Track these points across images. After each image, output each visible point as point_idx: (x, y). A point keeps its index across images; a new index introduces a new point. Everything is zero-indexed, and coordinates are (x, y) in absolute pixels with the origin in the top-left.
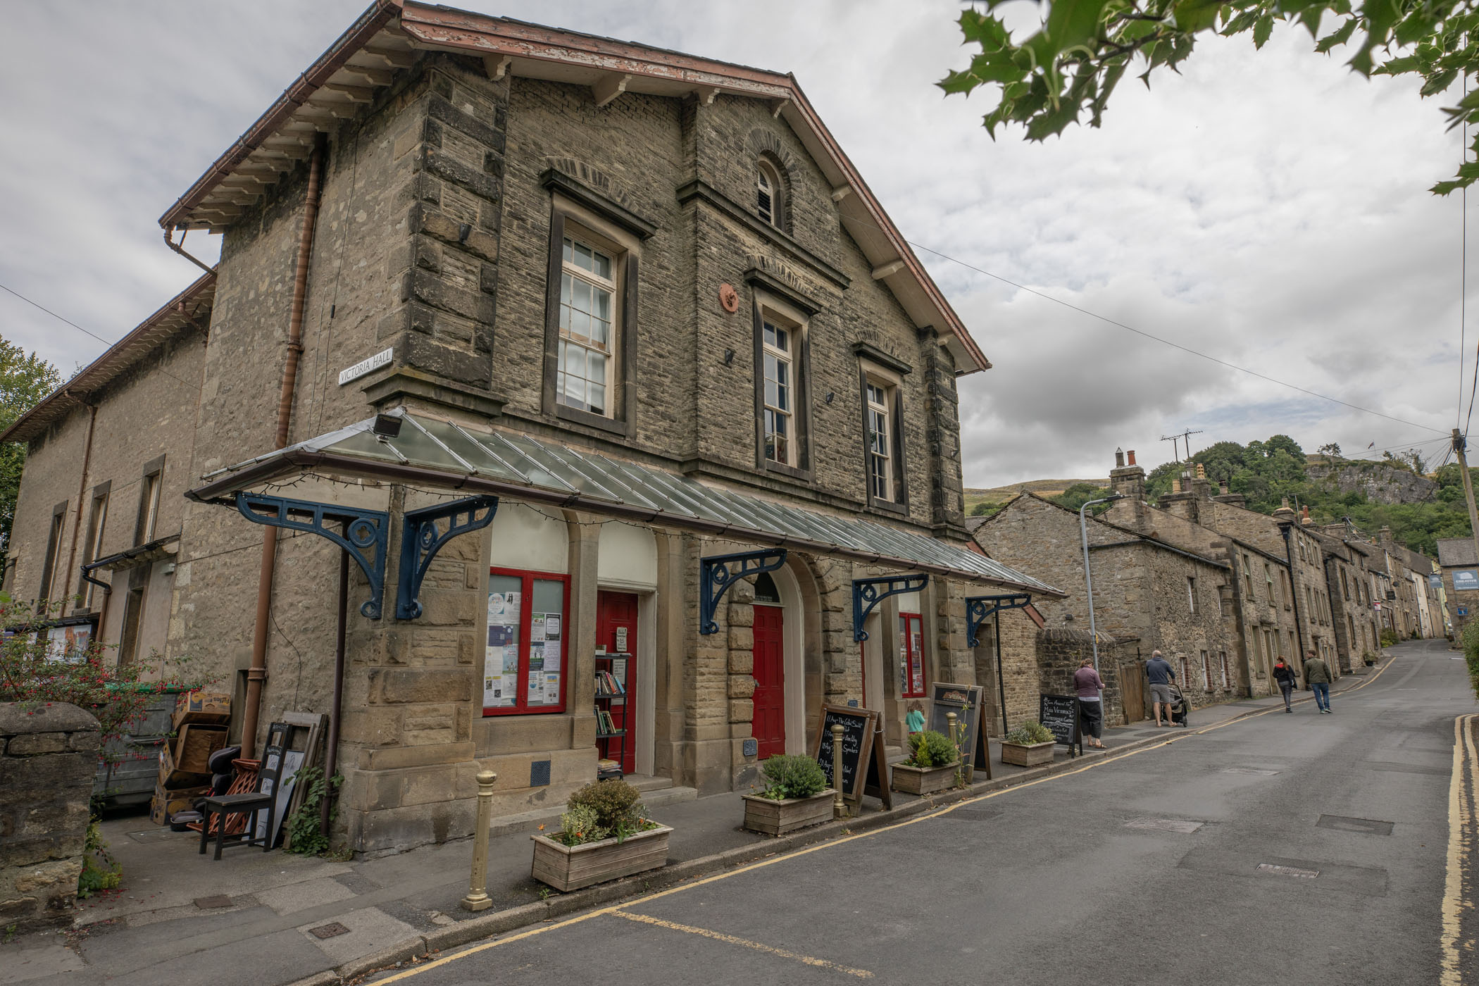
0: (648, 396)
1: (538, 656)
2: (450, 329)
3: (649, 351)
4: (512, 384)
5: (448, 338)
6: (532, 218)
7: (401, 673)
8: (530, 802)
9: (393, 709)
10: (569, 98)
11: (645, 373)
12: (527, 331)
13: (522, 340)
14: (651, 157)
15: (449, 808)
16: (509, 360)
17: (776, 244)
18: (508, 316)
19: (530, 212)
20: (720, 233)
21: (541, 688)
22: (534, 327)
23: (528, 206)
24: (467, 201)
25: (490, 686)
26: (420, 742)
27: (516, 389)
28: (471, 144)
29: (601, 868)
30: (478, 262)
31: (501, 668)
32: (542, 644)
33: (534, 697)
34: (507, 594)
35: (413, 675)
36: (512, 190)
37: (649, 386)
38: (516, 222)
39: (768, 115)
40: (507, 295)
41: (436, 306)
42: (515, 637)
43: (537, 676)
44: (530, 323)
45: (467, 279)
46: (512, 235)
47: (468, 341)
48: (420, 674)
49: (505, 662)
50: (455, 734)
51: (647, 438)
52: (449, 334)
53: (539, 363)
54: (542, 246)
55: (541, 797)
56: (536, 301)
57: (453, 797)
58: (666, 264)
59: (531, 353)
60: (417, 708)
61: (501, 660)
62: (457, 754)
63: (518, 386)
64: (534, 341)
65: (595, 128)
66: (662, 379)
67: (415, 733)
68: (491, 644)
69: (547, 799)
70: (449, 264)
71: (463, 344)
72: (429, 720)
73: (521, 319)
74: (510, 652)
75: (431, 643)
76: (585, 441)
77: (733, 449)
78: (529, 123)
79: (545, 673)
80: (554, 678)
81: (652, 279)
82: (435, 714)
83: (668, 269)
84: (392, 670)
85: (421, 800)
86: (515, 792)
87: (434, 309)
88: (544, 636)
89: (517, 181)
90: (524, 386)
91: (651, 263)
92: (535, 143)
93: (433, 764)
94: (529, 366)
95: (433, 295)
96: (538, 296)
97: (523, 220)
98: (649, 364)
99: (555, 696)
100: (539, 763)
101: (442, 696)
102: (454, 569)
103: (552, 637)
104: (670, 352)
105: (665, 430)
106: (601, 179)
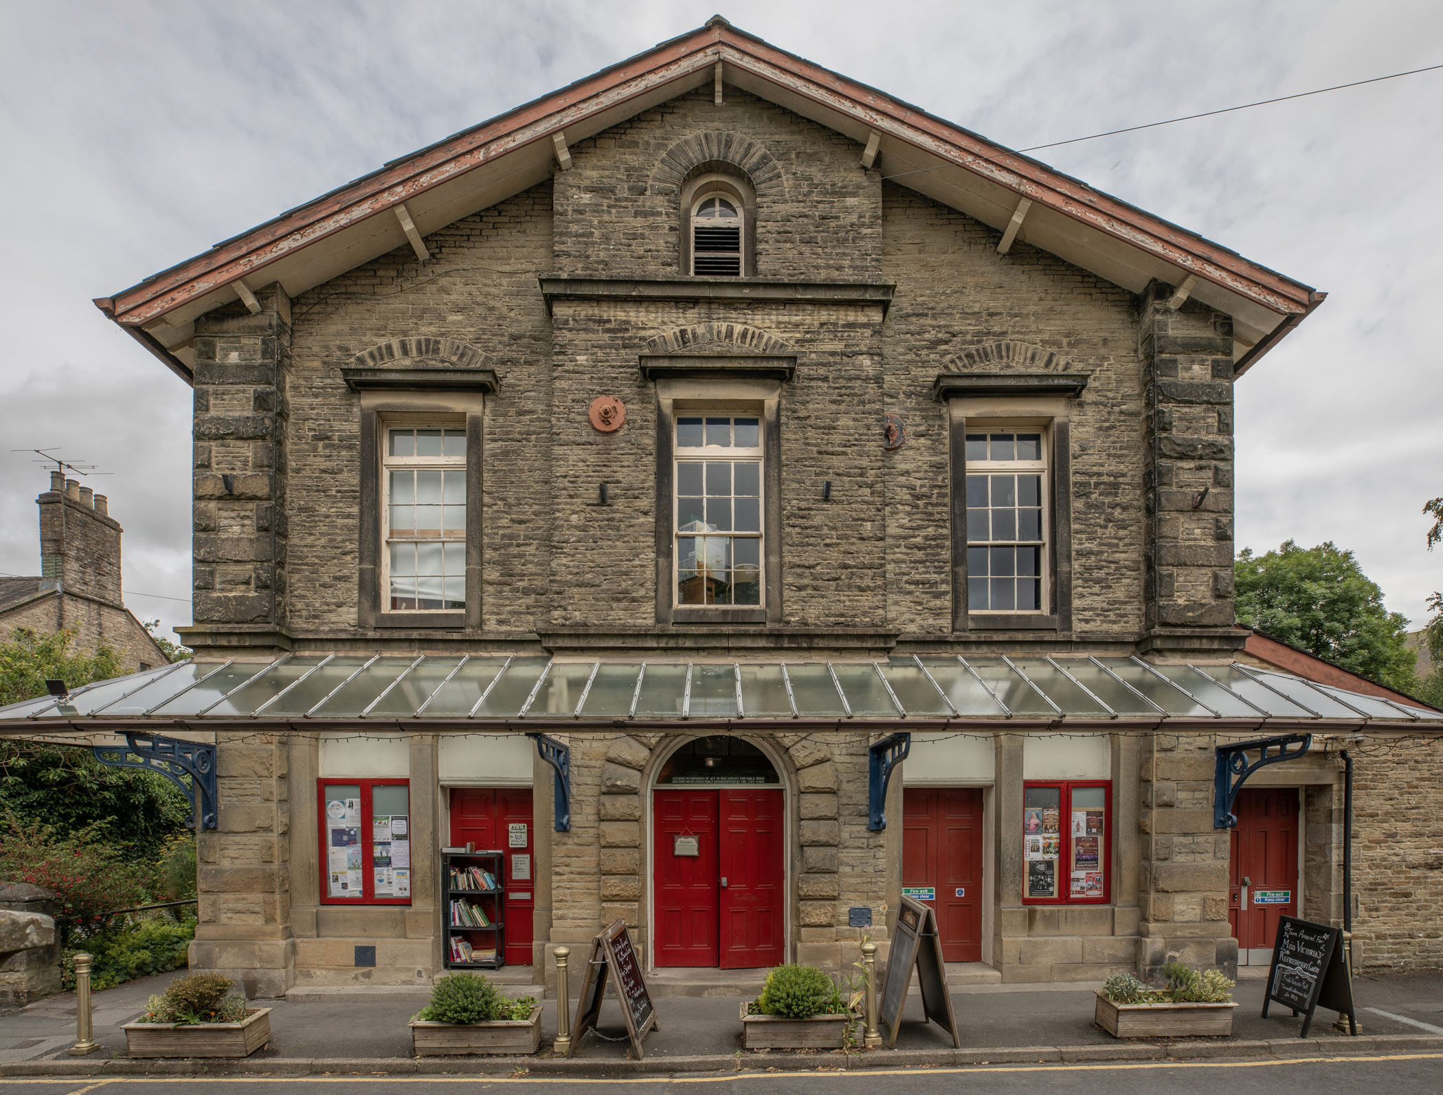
0: (502, 575)
1: (384, 854)
2: (229, 577)
3: (504, 522)
4: (326, 608)
5: (229, 587)
6: (338, 431)
7: (211, 870)
8: (356, 978)
9: (210, 896)
10: (381, 273)
11: (495, 549)
12: (340, 550)
13: (335, 561)
14: (505, 281)
15: (257, 974)
16: (321, 585)
17: (710, 301)
18: (317, 543)
19: (337, 425)
20: (594, 331)
21: (390, 883)
22: (347, 544)
23: (334, 420)
24: (239, 450)
25: (336, 879)
26: (234, 922)
27: (330, 611)
28: (238, 391)
29: (164, 1046)
30: (251, 505)
31: (346, 865)
32: (389, 844)
33: (381, 890)
34: (347, 801)
35: (220, 872)
36: (314, 412)
37: (503, 563)
38: (321, 444)
39: (707, 107)
40: (316, 522)
41: (213, 562)
42: (359, 838)
43: (385, 872)
44: (343, 541)
45: (243, 526)
46: (318, 459)
47: (247, 583)
48: (226, 871)
49: (349, 860)
50: (263, 918)
51: (500, 622)
52: (229, 582)
53: (356, 578)
54: (352, 456)
55: (367, 975)
56: (349, 516)
57: (259, 966)
58: (529, 405)
59: (345, 571)
60: (230, 896)
61: (346, 858)
62: (264, 934)
63: (334, 607)
64: (348, 558)
65: (417, 290)
66: (523, 548)
67: (229, 915)
68: (335, 844)
69: (374, 979)
70: (226, 518)
71: (243, 587)
72: (240, 906)
73: (331, 540)
74: (355, 851)
75: (235, 847)
76: (406, 645)
77: (612, 609)
78: (333, 329)
79: (394, 869)
80: (403, 874)
81: (507, 433)
82: (244, 902)
83: (531, 412)
84: (205, 868)
85: (232, 965)
86: (341, 969)
87: (214, 565)
88: (390, 837)
89: (320, 399)
90: (339, 605)
91: (505, 415)
92: (340, 348)
93: (240, 940)
94: (343, 584)
95: (208, 553)
96: (351, 510)
97: (328, 438)
98: (503, 536)
99: (405, 889)
100: (363, 947)
101: (248, 887)
102: (250, 786)
103: (399, 837)
104: (535, 513)
105: (528, 607)
106: (428, 347)
